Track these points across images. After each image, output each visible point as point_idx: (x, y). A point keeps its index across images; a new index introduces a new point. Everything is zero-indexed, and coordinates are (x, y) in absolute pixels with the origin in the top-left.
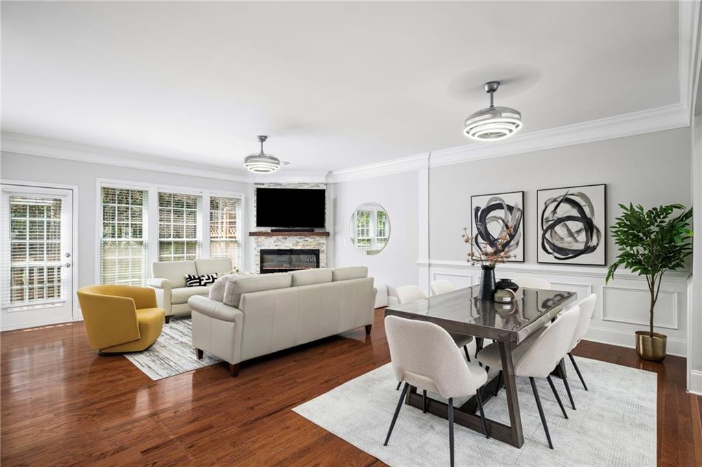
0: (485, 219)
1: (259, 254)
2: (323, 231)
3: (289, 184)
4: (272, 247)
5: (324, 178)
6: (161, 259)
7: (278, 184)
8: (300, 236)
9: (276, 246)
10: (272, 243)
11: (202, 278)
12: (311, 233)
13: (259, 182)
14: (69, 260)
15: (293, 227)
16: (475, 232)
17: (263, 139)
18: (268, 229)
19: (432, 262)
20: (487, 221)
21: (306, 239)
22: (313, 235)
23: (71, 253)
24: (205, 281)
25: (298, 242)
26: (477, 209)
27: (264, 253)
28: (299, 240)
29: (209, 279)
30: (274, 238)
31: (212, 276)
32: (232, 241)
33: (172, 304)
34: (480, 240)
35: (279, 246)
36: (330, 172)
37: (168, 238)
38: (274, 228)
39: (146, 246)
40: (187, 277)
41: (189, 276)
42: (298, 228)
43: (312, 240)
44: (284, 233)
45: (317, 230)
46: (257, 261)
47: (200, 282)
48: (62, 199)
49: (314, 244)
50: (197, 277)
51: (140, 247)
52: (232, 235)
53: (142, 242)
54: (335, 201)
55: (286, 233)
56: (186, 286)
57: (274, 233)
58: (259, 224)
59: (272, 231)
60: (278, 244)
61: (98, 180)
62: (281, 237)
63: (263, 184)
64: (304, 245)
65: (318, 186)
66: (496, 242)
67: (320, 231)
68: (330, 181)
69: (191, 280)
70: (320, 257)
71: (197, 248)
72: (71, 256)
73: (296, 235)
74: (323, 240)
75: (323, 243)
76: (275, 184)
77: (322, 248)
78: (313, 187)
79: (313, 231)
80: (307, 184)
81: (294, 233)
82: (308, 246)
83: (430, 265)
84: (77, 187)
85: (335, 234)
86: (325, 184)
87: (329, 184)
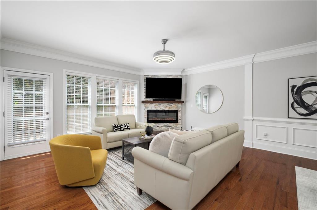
0: (301, 93)
1: (146, 112)
2: (180, 100)
3: (162, 76)
4: (153, 109)
5: (181, 73)
6: (98, 115)
7: (156, 76)
8: (168, 103)
9: (155, 108)
10: (153, 107)
11: (122, 126)
12: (174, 101)
13: (146, 75)
14: (48, 116)
15: (165, 98)
16: (291, 100)
17: (165, 41)
18: (151, 100)
19: (255, 118)
20: (302, 94)
21: (171, 104)
22: (175, 102)
23: (49, 112)
24: (123, 128)
25: (166, 106)
26: (294, 87)
27: (149, 112)
28: (167, 105)
29: (125, 127)
30: (154, 104)
31: (127, 125)
32: (132, 106)
33: (107, 143)
34: (296, 105)
35: (157, 108)
36: (184, 69)
37: (101, 103)
38: (154, 99)
39: (90, 108)
40: (114, 125)
41: (115, 125)
42: (167, 99)
43: (174, 105)
44: (160, 101)
45: (177, 100)
46: (145, 116)
47: (121, 129)
48: (44, 81)
49: (175, 107)
50: (119, 126)
51: (87, 108)
52: (132, 103)
53: (88, 105)
54: (186, 84)
55: (161, 101)
56: (113, 131)
57: (155, 101)
58: (147, 96)
59: (153, 100)
60: (156, 107)
61: (65, 70)
62: (158, 103)
63: (149, 76)
64: (170, 108)
65: (178, 77)
66: (310, 107)
67: (179, 100)
68: (184, 74)
69: (116, 127)
70: (178, 114)
71: (116, 109)
72: (49, 114)
73: (166, 103)
74: (179, 105)
75: (180, 107)
76: (155, 76)
77: (180, 109)
78: (175, 77)
79: (175, 100)
80: (171, 76)
81: (165, 101)
82: (172, 108)
83: (253, 120)
84: (52, 74)
85: (186, 102)
86: (181, 76)
87: (183, 76)
